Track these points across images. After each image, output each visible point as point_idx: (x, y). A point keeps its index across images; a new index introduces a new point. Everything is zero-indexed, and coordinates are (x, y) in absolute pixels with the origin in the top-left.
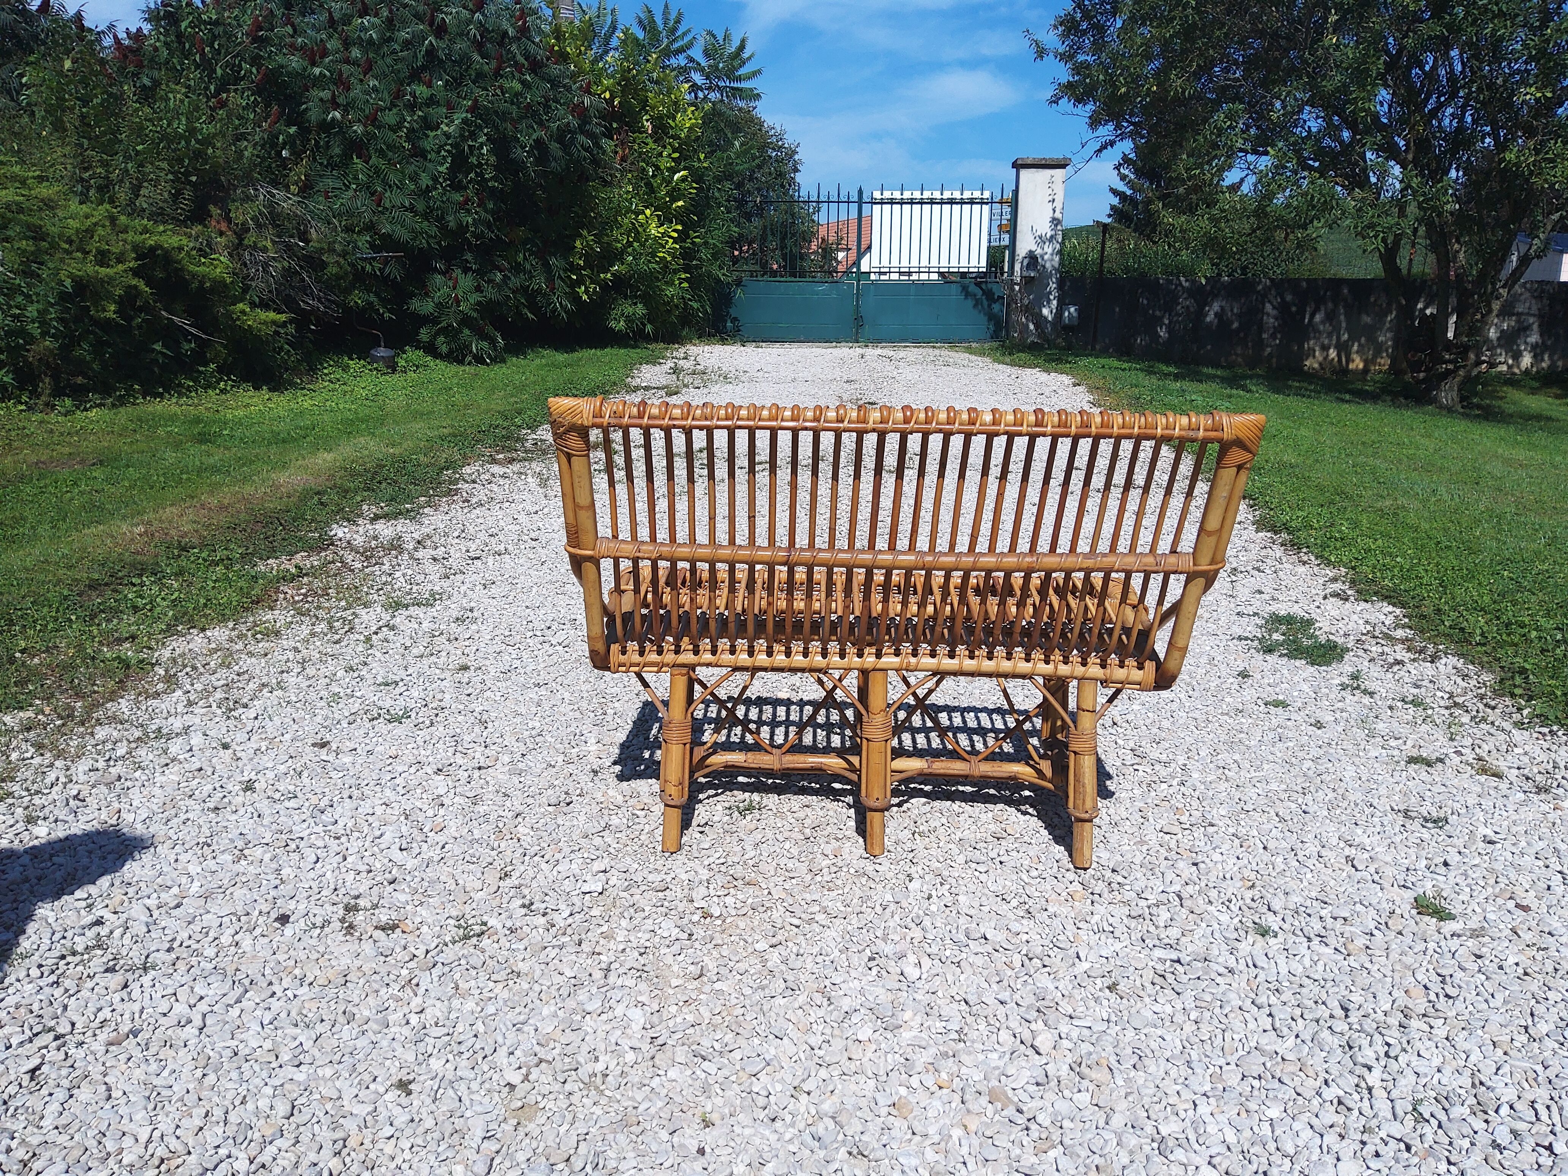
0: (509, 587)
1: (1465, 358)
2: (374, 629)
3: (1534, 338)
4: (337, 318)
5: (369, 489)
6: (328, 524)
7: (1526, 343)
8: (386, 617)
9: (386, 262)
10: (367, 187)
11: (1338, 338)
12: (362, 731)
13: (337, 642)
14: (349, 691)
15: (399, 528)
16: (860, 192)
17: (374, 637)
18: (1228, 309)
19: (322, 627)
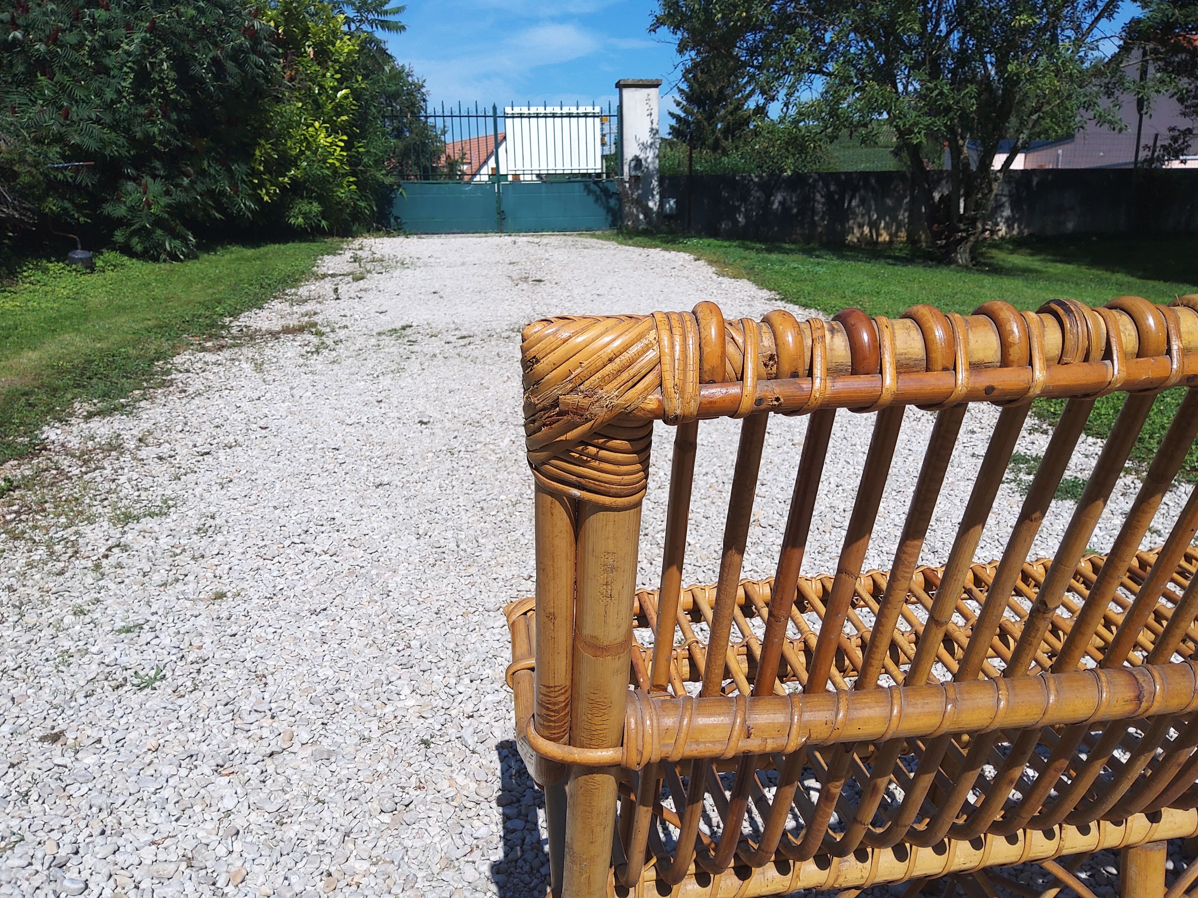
0: (248, 485)
1: (975, 228)
2: (102, 550)
3: (1007, 213)
4: (34, 225)
5: (79, 386)
6: (37, 427)
7: (1002, 217)
8: (116, 533)
9: (77, 170)
10: (53, 102)
11: (870, 218)
12: (105, 709)
13: (61, 573)
14: (81, 643)
15: (116, 425)
16: (495, 108)
17: (104, 562)
18: (788, 198)
19: (41, 553)
